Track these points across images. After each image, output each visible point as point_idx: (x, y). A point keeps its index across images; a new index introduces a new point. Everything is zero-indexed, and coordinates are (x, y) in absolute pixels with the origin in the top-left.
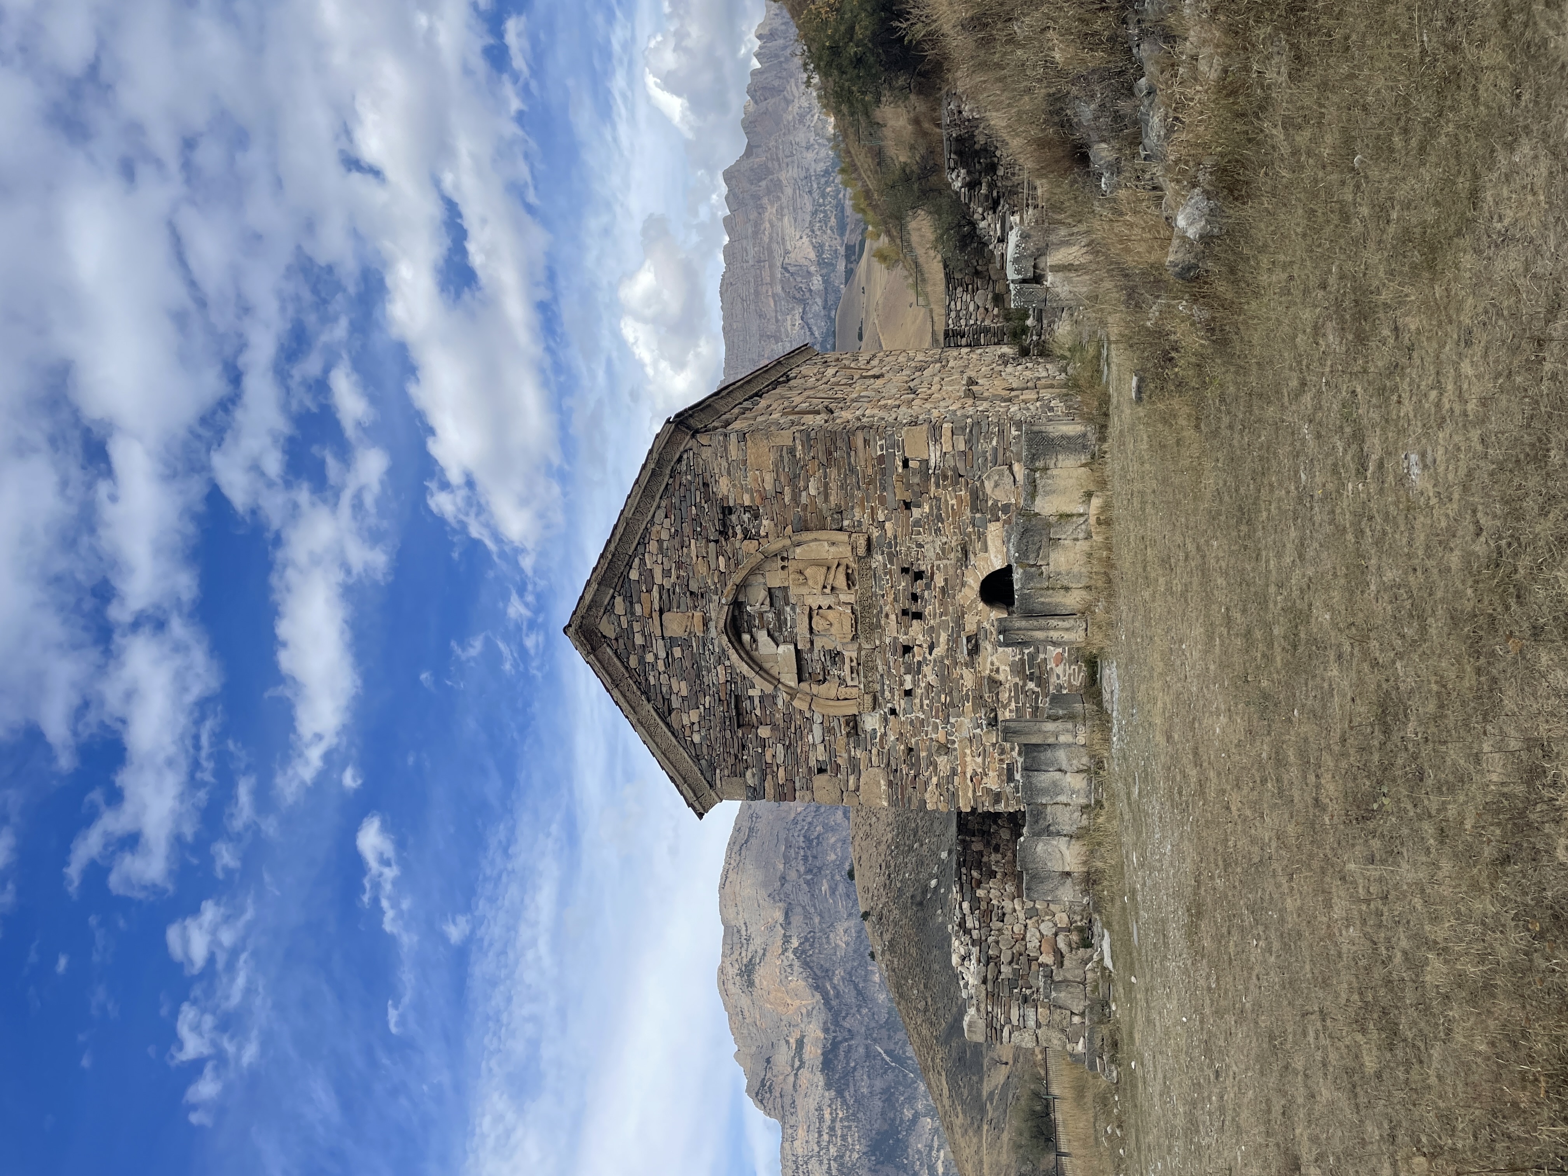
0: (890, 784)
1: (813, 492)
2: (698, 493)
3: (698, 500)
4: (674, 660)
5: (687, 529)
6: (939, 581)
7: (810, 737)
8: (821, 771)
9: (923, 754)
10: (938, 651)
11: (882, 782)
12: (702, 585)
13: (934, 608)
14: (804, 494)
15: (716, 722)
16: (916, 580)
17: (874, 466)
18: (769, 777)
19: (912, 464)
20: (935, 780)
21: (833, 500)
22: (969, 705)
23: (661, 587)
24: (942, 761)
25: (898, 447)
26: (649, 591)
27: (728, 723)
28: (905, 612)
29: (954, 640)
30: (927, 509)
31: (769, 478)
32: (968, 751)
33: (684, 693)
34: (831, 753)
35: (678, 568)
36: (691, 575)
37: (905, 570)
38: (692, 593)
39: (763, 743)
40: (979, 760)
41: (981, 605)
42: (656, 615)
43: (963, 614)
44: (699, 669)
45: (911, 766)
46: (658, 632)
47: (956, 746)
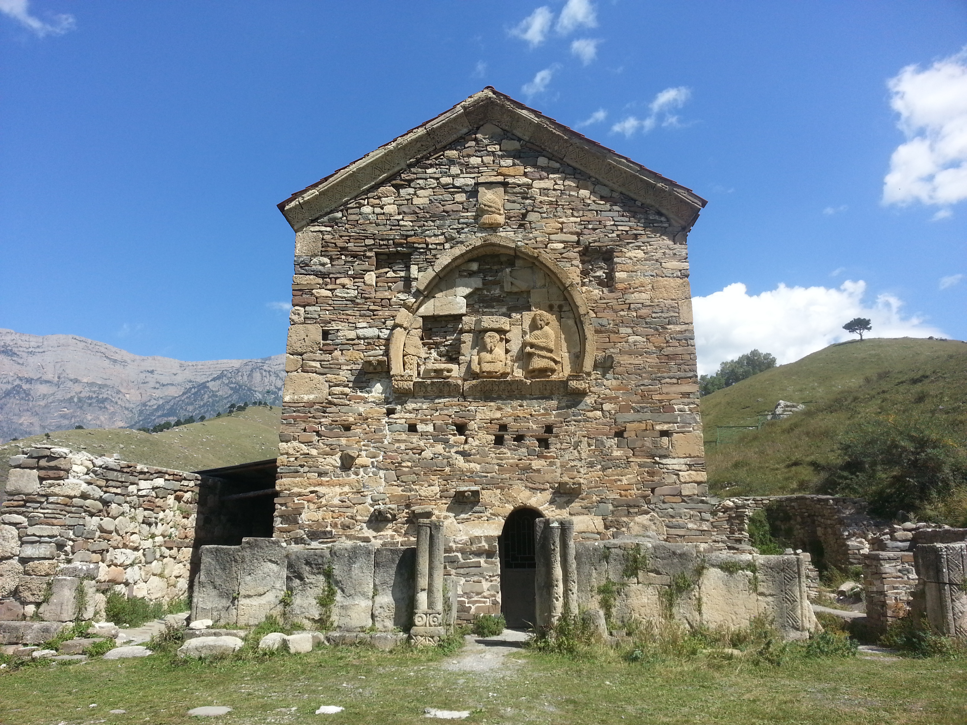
0: (311, 404)
6: (537, 464)
8: (326, 334)
9: (343, 441)
11: (312, 397)
13: (508, 459)
16: (538, 440)
17: (660, 401)
19: (665, 439)
20: (314, 452)
21: (625, 360)
23: (530, 186)
26: (525, 174)
27: (382, 242)
28: (503, 427)
29: (472, 477)
31: (644, 297)
33: (416, 201)
34: (344, 346)
35: (550, 203)
36: (545, 215)
38: (524, 216)
39: (359, 276)
40: (336, 501)
41: (510, 508)
42: (500, 179)
43: (502, 489)
44: (442, 218)
45: (330, 427)
46: (481, 180)
47: (353, 476)
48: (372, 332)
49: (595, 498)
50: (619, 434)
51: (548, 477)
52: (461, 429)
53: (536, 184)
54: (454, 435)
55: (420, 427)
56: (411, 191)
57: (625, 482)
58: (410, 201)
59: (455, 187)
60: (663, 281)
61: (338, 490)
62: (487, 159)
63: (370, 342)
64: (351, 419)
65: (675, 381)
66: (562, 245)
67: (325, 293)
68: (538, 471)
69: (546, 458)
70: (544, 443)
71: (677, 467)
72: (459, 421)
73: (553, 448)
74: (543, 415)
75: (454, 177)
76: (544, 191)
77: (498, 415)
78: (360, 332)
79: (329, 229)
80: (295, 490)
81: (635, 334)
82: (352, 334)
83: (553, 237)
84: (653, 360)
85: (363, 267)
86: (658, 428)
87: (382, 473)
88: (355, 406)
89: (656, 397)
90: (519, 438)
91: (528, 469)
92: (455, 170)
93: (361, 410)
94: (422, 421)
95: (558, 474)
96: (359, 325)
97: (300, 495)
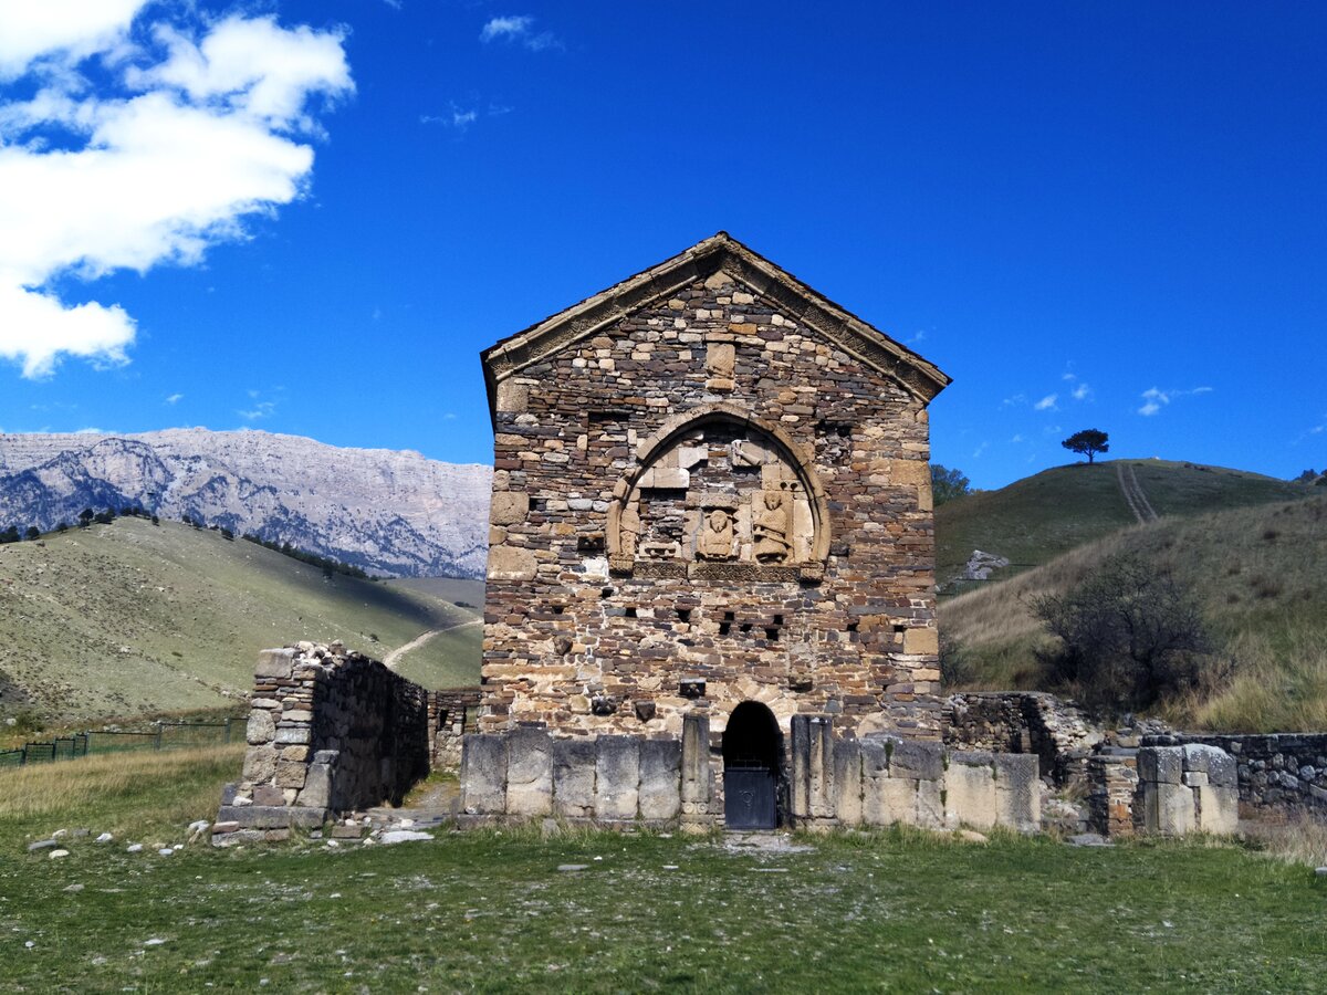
0: (517, 583)
1: (868, 526)
2: (866, 402)
3: (859, 401)
4: (676, 350)
5: (828, 385)
6: (766, 656)
7: (577, 495)
8: (533, 504)
9: (556, 625)
10: (683, 651)
11: (519, 574)
12: (766, 393)
13: (735, 649)
14: (866, 516)
15: (599, 388)
16: (766, 630)
17: (898, 594)
18: (526, 441)
19: (899, 635)
20: (522, 636)
21: (859, 548)
22: (618, 681)
23: (763, 348)
24: (549, 646)
25: (918, 622)
26: (758, 334)
27: (597, 401)
28: (730, 616)
29: (697, 668)
30: (849, 648)
31: (882, 480)
32: (560, 677)
33: (636, 356)
34: (556, 517)
35: (786, 369)
36: (778, 382)
37: (778, 619)
38: (756, 381)
39: (570, 439)
40: (550, 690)
41: (736, 702)
42: (730, 337)
43: (728, 681)
44: (664, 377)
45: (540, 609)
46: (710, 337)
47: (567, 664)
48: (585, 503)
49: (825, 694)
50: (852, 628)
51: (776, 670)
52: (684, 615)
53: (771, 346)
54: (677, 622)
55: (640, 613)
56: (631, 344)
57: (857, 678)
58: (629, 355)
59: (680, 343)
60: (903, 463)
61: (551, 678)
62: (717, 313)
63: (584, 516)
64: (564, 601)
65: (911, 573)
66: (797, 418)
67: (532, 456)
68: (767, 664)
69: (775, 650)
70: (773, 634)
71: (910, 664)
72: (684, 606)
73: (782, 640)
74: (771, 603)
75: (680, 331)
76: (778, 355)
77: (724, 601)
78: (573, 503)
79: (536, 382)
80: (504, 677)
81: (872, 519)
82: (563, 505)
83: (787, 408)
84: (889, 550)
85: (575, 429)
86: (893, 622)
87: (599, 661)
88: (568, 586)
89: (892, 590)
90: (746, 628)
91: (755, 660)
92: (680, 323)
93: (575, 590)
94: (642, 605)
95: (787, 668)
96: (571, 495)
97: (509, 682)
